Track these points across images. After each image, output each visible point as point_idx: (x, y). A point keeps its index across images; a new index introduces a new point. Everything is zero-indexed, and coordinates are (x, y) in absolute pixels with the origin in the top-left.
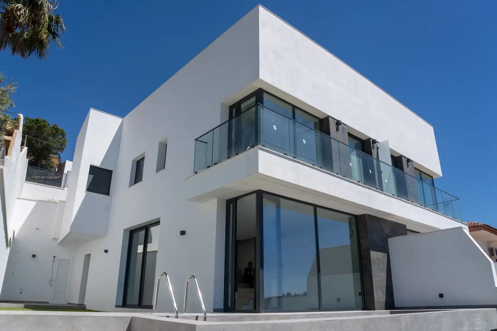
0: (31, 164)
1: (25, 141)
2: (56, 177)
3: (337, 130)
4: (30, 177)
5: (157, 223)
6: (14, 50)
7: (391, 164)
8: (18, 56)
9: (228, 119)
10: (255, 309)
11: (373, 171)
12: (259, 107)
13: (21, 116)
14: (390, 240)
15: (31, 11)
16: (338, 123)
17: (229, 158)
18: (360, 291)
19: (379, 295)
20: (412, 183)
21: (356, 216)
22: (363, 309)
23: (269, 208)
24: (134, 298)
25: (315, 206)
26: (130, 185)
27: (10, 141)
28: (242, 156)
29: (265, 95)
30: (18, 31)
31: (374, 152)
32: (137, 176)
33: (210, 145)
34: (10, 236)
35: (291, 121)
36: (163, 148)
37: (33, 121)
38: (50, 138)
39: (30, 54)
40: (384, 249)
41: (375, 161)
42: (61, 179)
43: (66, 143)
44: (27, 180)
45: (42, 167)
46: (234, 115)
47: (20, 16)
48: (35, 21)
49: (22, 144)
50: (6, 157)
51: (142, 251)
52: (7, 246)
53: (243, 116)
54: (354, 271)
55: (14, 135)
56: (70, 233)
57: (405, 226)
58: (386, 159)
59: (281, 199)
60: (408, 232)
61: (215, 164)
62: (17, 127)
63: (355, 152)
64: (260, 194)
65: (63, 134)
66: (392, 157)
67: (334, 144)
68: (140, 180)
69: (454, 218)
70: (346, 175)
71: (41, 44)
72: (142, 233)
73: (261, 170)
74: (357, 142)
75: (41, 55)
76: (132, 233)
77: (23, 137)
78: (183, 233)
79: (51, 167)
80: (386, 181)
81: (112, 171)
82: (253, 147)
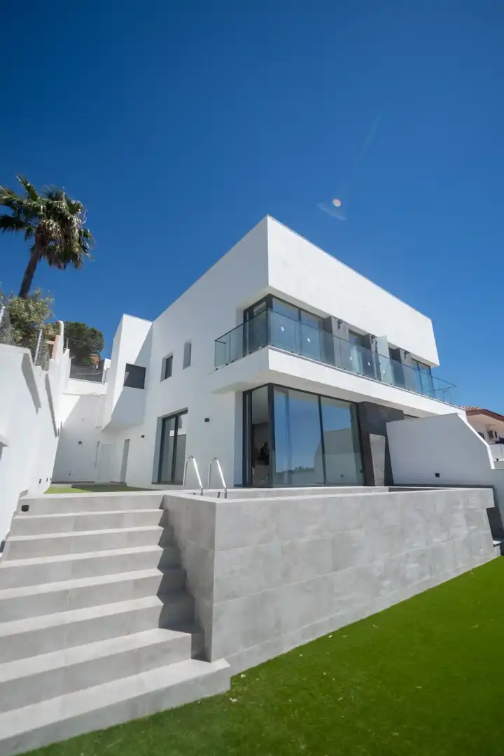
0: (74, 363)
1: (67, 343)
2: (96, 374)
3: (339, 327)
4: (73, 375)
5: (185, 412)
6: (50, 263)
7: (389, 357)
8: (54, 268)
9: (242, 322)
10: (269, 485)
11: (372, 363)
12: (269, 311)
13: (62, 323)
14: (387, 424)
15: (62, 226)
16: (340, 322)
17: (244, 356)
18: (361, 468)
19: (379, 473)
20: (409, 372)
21: (356, 403)
22: (364, 485)
23: (279, 397)
24: (167, 475)
25: (320, 396)
26: (161, 381)
27: (52, 346)
28: (255, 355)
29: (274, 300)
30: (52, 244)
31: (373, 346)
32: (167, 372)
33: (227, 345)
34: (58, 426)
35: (297, 323)
36: (188, 348)
37: (73, 325)
38: (90, 339)
39: (65, 267)
40: (383, 432)
41: (374, 354)
42: (101, 375)
43: (104, 343)
44: (71, 377)
45: (83, 365)
46: (248, 319)
47: (52, 232)
48: (67, 236)
49: (65, 347)
50: (50, 360)
51: (173, 435)
52: (56, 435)
53: (255, 319)
54: (355, 451)
55: (56, 339)
56: (111, 421)
57: (402, 411)
58: (384, 352)
59: (289, 390)
60: (405, 417)
61: (233, 361)
62: (59, 333)
63: (355, 347)
64: (271, 387)
65: (101, 335)
66: (391, 350)
67: (336, 341)
68: (170, 375)
69: (452, 404)
70: (346, 367)
71: (75, 256)
72: (173, 420)
73: (271, 367)
74: (356, 337)
75: (76, 266)
76: (165, 421)
77: (65, 340)
78: (207, 420)
79: (92, 365)
80: (384, 372)
81: (145, 369)
82: (264, 347)
